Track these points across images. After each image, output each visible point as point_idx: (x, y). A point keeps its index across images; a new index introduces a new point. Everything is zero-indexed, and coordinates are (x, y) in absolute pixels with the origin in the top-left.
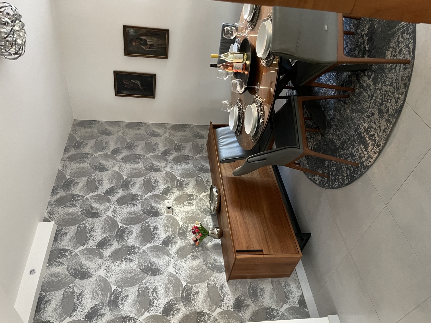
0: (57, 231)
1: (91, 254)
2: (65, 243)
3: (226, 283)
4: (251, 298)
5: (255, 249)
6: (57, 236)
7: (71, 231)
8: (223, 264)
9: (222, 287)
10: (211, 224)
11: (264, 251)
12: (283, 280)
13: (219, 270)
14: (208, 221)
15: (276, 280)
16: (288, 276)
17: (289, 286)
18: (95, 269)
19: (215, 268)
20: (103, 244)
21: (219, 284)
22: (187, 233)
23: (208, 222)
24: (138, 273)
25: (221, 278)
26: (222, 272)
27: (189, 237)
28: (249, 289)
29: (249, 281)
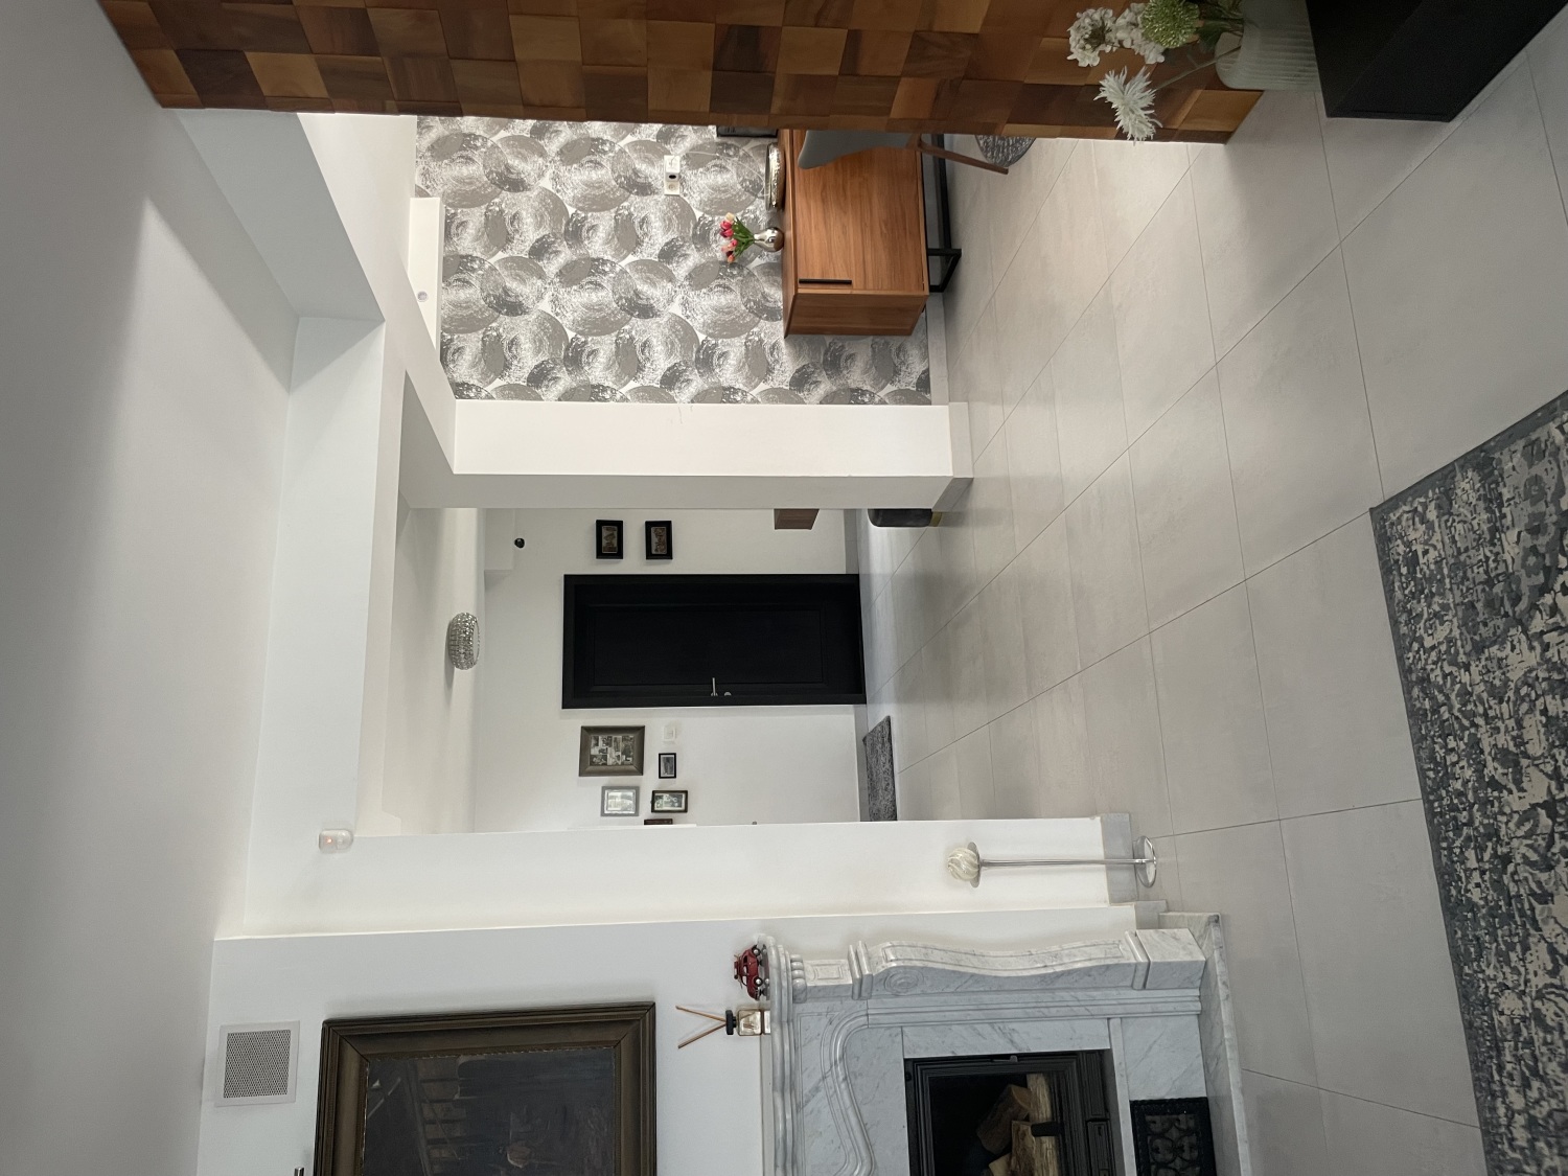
0: (447, 217)
1: (520, 268)
2: (467, 243)
3: (782, 343)
4: (826, 370)
5: (838, 278)
6: (450, 228)
7: (475, 218)
8: (780, 304)
9: (774, 347)
10: (763, 219)
11: (854, 283)
12: (895, 341)
13: (772, 315)
14: (757, 211)
15: (883, 341)
16: (908, 333)
17: (905, 352)
18: (532, 298)
19: (763, 311)
20: (540, 250)
21: (768, 342)
22: (712, 237)
23: (758, 213)
24: (613, 312)
25: (773, 331)
26: (777, 320)
27: (714, 245)
28: (826, 354)
29: (828, 339)
